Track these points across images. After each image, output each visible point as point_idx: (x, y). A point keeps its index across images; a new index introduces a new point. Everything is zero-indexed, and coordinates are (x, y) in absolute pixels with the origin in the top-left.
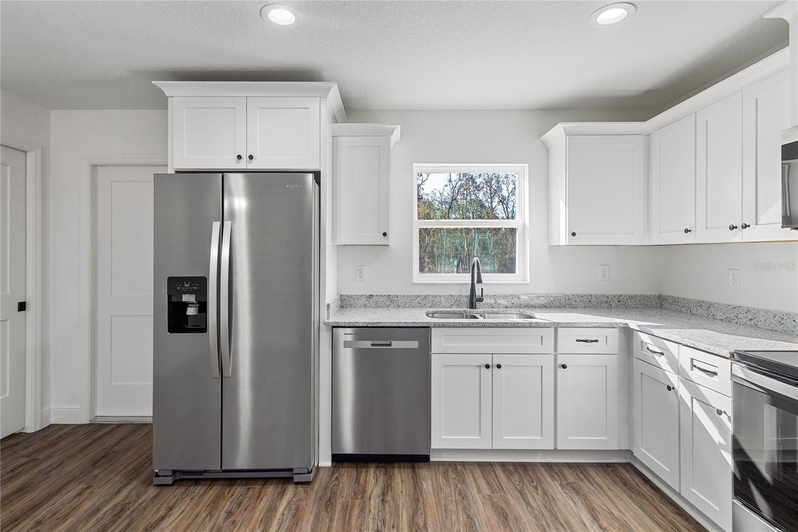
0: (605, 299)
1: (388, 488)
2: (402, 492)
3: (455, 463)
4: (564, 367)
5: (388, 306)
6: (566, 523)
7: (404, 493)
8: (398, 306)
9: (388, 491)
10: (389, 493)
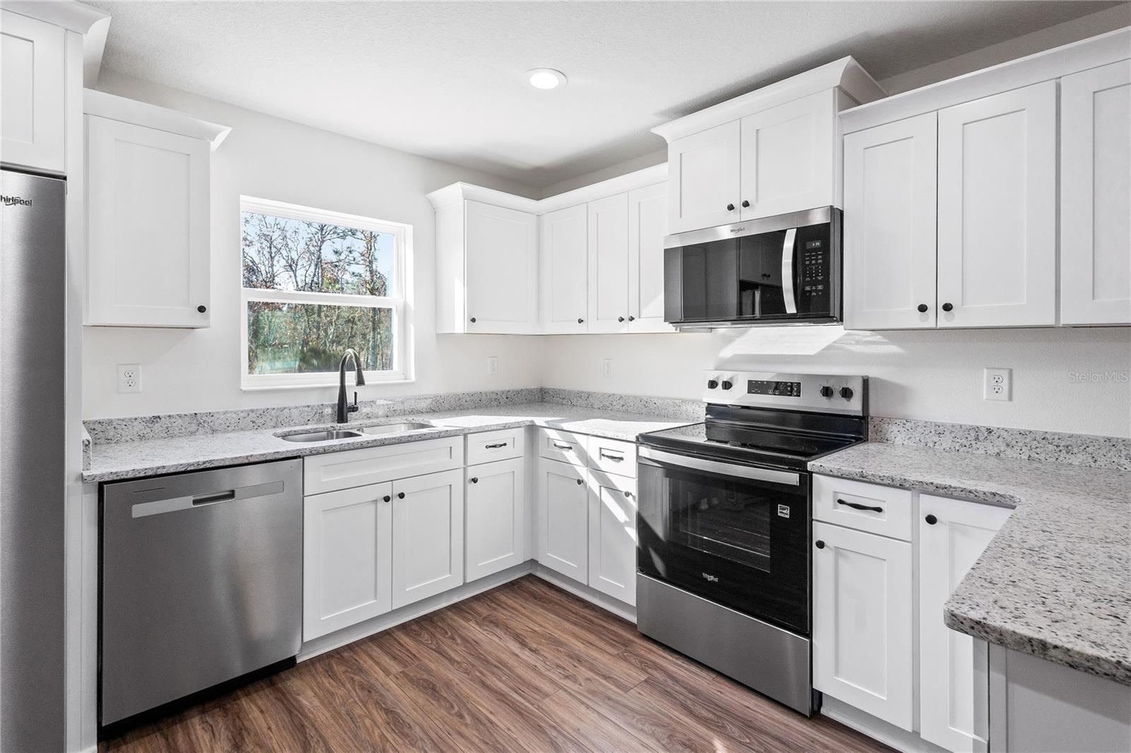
0: (495, 396)
1: (240, 734)
2: (269, 728)
3: (337, 651)
4: (475, 481)
5: (192, 433)
6: (500, 663)
7: (273, 727)
8: (214, 431)
9: (243, 739)
10: (246, 740)
